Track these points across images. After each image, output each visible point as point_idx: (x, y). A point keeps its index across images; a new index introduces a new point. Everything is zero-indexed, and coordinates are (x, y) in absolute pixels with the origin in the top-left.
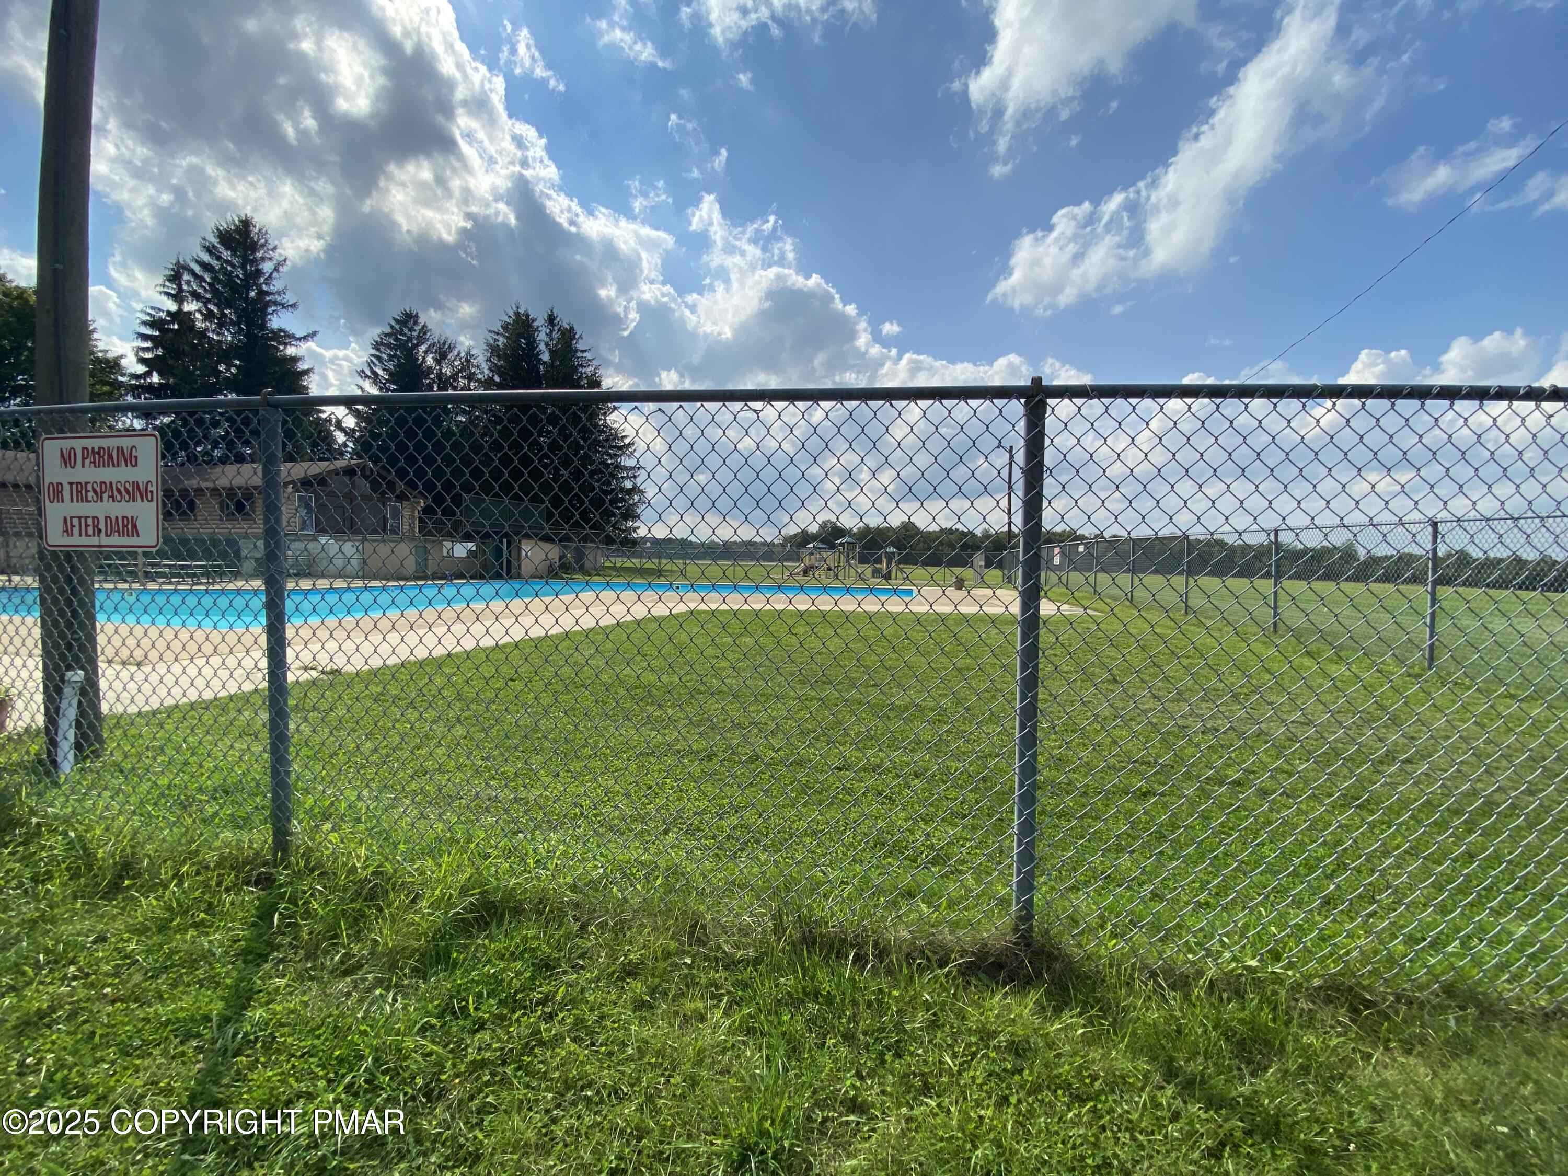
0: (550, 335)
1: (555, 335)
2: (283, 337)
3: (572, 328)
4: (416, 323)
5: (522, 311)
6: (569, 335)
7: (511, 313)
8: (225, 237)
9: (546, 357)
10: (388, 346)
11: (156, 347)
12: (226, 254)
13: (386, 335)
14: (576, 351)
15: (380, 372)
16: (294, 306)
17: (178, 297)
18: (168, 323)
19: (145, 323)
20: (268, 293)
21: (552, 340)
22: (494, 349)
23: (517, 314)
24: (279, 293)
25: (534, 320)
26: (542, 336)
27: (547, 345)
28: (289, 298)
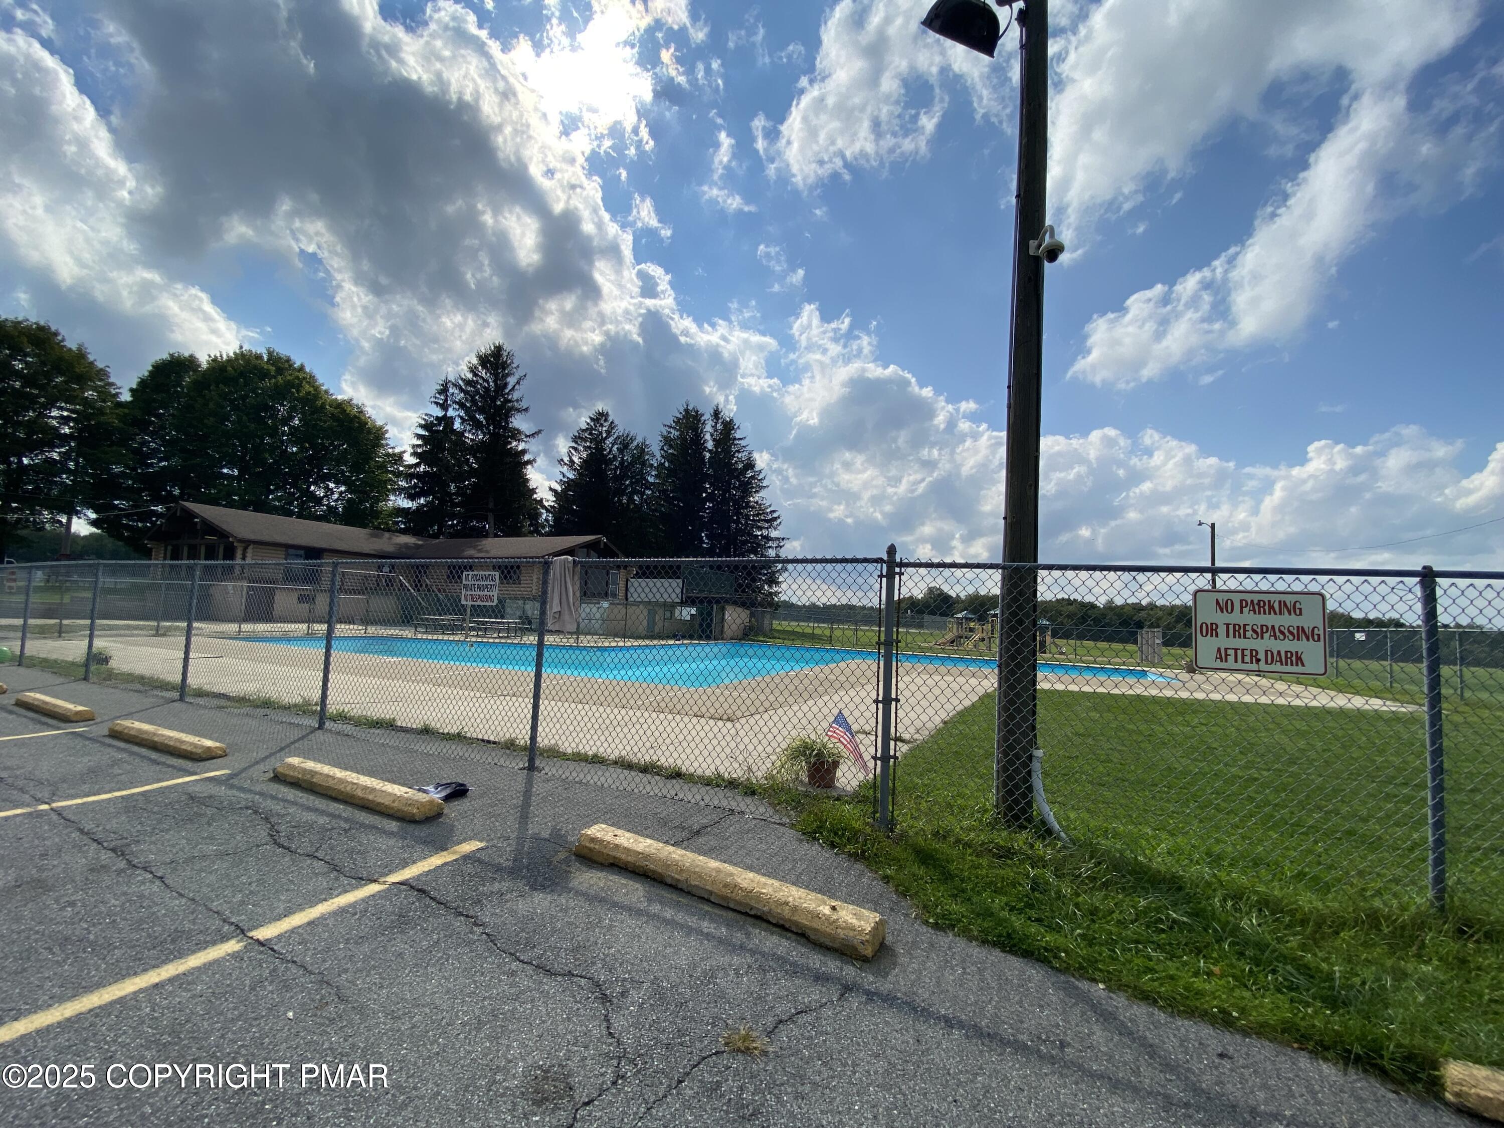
0: (714, 427)
1: (719, 426)
2: (516, 434)
3: (731, 420)
4: (606, 420)
5: (690, 408)
6: (729, 426)
7: (682, 410)
8: (484, 360)
9: (710, 445)
10: (585, 440)
11: (425, 444)
12: (483, 373)
13: (583, 431)
14: (735, 439)
15: (576, 459)
16: (526, 410)
17: (444, 406)
18: (436, 425)
19: (421, 426)
20: (510, 401)
21: (716, 431)
22: (667, 440)
23: (687, 410)
24: (517, 401)
25: (702, 415)
26: (708, 428)
27: (712, 435)
28: (524, 404)
